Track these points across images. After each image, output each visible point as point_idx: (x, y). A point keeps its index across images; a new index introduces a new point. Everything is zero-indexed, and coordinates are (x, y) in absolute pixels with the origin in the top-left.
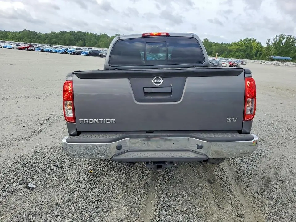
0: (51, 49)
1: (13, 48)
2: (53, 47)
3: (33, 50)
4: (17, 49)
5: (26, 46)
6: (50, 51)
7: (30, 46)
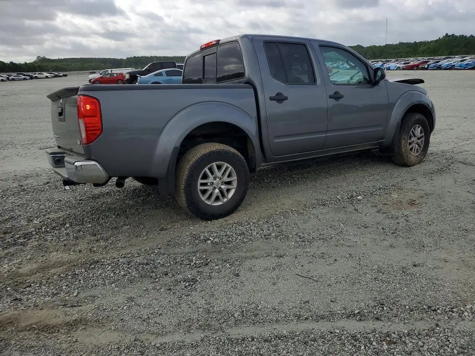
0: (453, 64)
1: (398, 68)
2: (456, 60)
3: (427, 69)
4: (404, 69)
5: (417, 63)
6: (451, 68)
7: (421, 63)
